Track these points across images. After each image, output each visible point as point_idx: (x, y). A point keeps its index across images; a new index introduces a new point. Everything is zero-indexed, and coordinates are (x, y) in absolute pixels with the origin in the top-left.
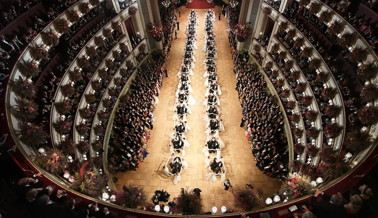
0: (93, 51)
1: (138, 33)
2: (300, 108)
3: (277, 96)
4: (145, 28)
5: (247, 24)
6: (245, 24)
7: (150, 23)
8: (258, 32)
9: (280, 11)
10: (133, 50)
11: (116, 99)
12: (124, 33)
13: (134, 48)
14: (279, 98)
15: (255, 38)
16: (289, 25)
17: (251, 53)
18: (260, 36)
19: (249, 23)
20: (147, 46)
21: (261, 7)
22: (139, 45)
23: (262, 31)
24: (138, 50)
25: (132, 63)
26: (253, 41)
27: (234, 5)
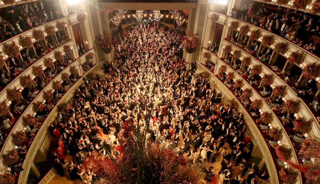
0: (27, 41)
1: (87, 43)
2: (269, 105)
3: (236, 100)
4: (94, 39)
5: (194, 36)
6: (192, 35)
7: (100, 35)
8: (207, 41)
9: (228, 15)
10: (79, 57)
11: (53, 106)
12: (70, 38)
13: (80, 56)
14: (239, 102)
15: (204, 48)
16: (240, 24)
17: (201, 63)
18: (209, 45)
19: (197, 34)
20: (96, 56)
21: (207, 16)
22: (86, 54)
23: (210, 39)
24: (85, 58)
25: (77, 70)
26: (202, 50)
27: (181, 23)
